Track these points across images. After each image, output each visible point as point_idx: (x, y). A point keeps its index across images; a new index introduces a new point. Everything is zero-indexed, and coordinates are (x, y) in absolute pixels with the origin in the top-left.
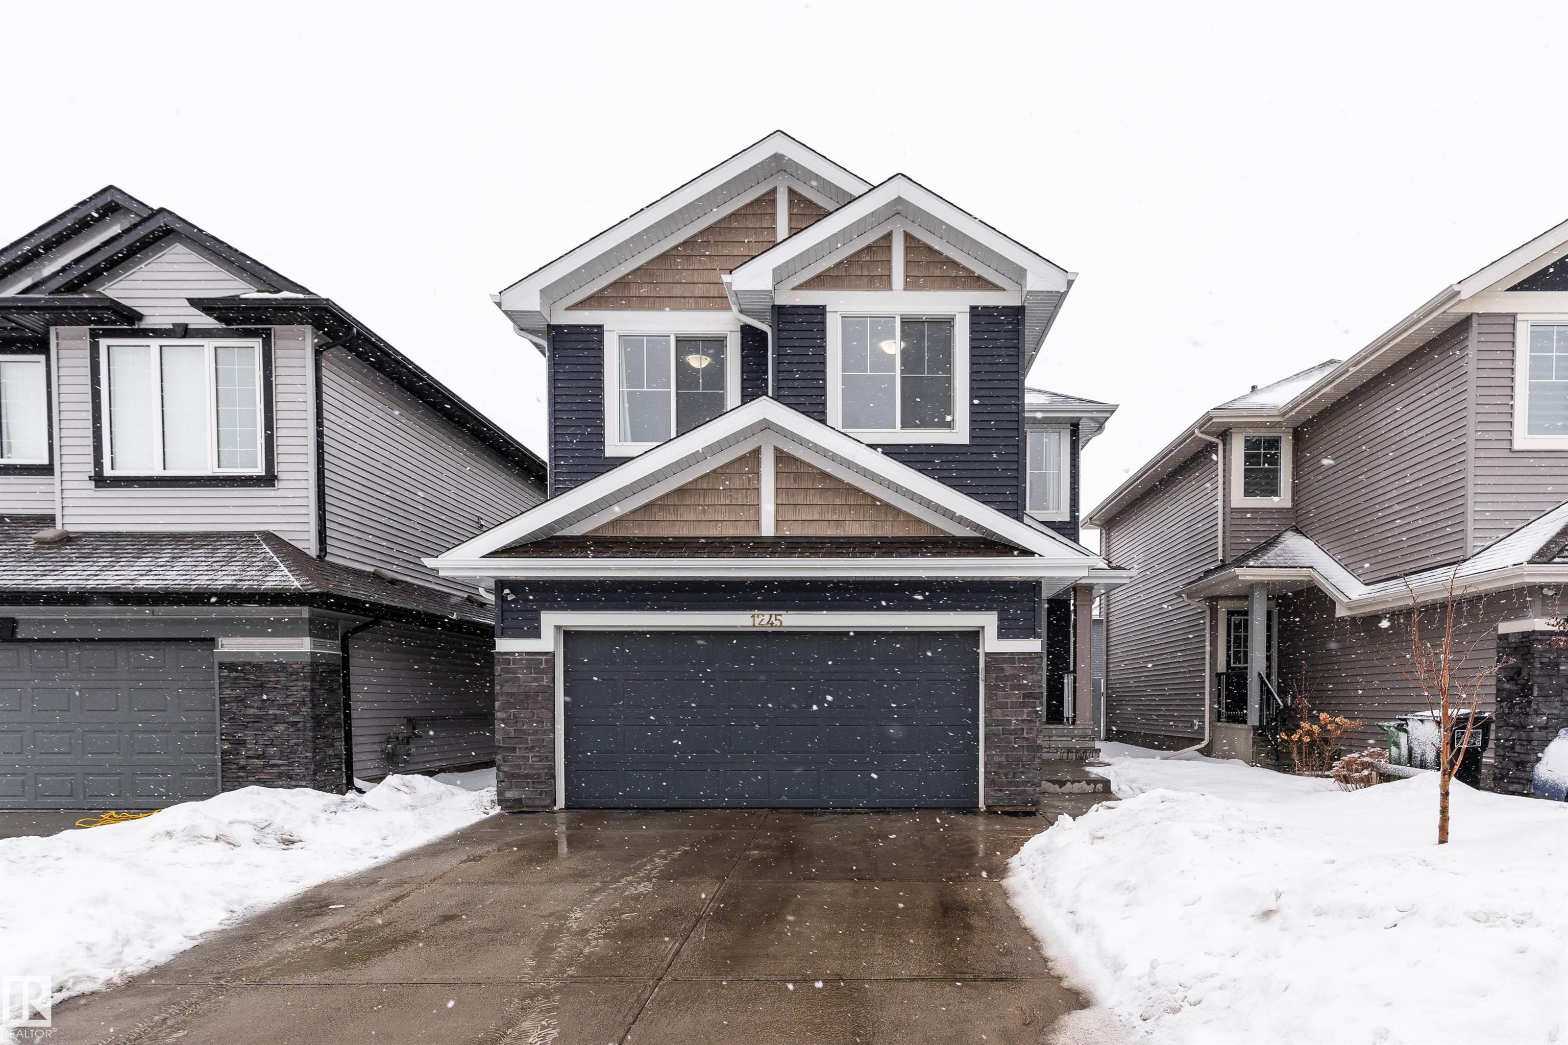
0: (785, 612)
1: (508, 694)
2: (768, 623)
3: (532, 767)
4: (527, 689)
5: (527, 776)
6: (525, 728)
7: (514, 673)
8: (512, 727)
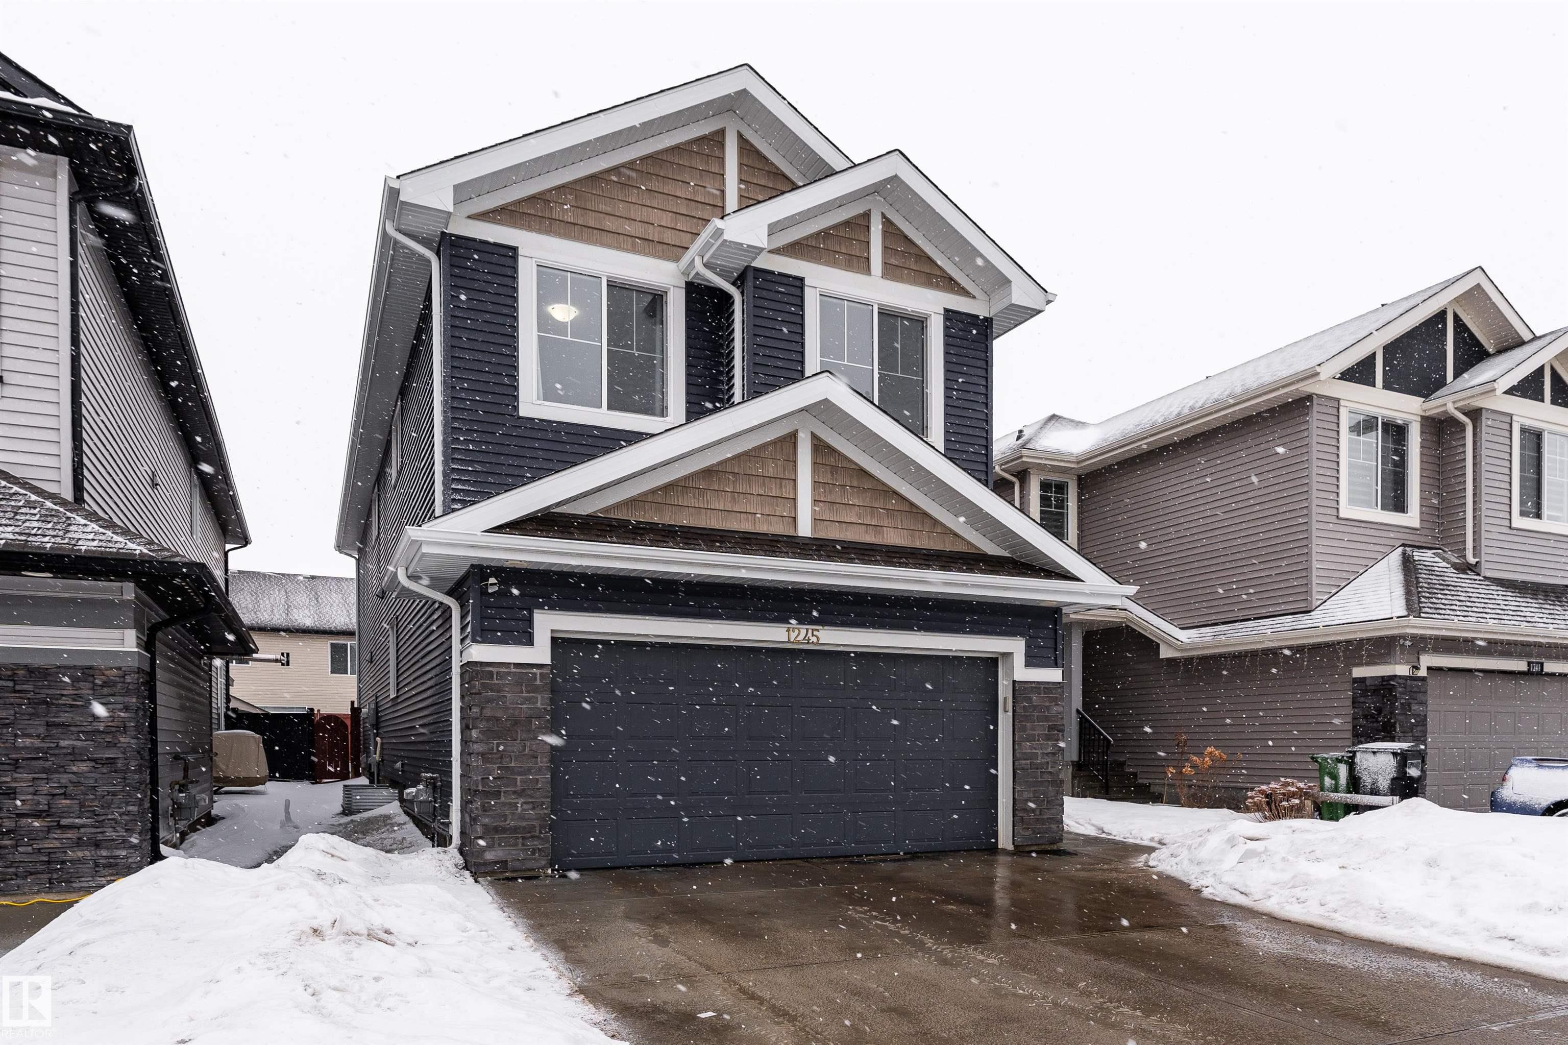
0: (821, 627)
1: (488, 719)
2: (804, 639)
3: (522, 818)
4: (516, 713)
5: (515, 830)
6: (513, 764)
7: (498, 691)
8: (495, 763)
